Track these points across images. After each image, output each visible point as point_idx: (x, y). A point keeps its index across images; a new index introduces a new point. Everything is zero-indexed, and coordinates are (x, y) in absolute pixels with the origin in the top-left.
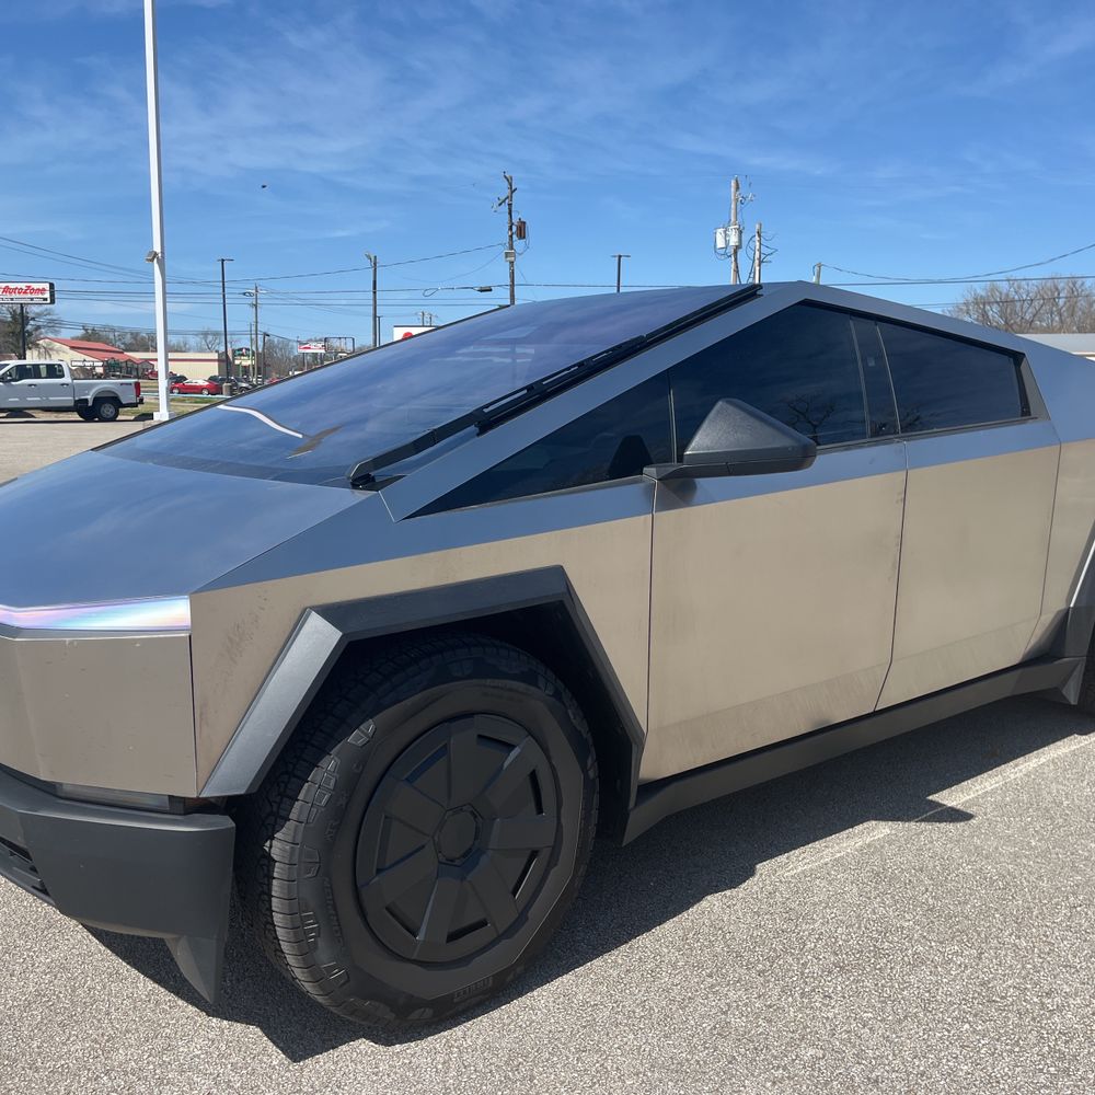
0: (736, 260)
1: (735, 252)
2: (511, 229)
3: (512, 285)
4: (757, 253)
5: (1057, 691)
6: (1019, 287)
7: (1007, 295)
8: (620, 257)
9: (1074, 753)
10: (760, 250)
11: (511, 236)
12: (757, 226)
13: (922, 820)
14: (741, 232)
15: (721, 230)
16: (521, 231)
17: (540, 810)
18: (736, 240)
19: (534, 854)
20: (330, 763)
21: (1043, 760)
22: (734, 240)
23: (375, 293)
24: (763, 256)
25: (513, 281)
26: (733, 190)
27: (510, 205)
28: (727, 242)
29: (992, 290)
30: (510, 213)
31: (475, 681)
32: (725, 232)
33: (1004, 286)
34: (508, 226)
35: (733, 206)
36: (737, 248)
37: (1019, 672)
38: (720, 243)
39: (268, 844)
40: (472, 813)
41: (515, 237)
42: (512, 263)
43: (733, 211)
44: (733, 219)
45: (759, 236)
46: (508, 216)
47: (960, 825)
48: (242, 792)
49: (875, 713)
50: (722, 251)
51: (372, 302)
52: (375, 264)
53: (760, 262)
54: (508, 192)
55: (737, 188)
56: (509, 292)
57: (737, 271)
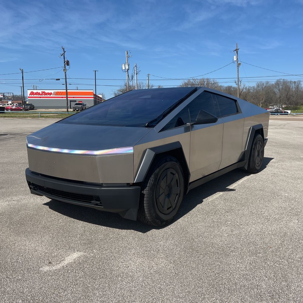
0: (128, 73)
1: (128, 71)
2: (65, 63)
3: (66, 78)
4: (136, 72)
5: (243, 167)
6: (195, 81)
7: (192, 82)
8: (95, 71)
9: (247, 179)
10: (136, 71)
11: (65, 65)
12: (135, 65)
13: (227, 191)
14: (129, 65)
15: (124, 65)
16: (68, 63)
17: (178, 187)
18: (128, 67)
19: (177, 195)
20: (153, 176)
21: (243, 180)
22: (127, 68)
23: (23, 80)
24: (137, 72)
25: (66, 77)
26: (126, 54)
27: (64, 56)
28: (125, 68)
29: (189, 81)
30: (64, 58)
31: (170, 162)
32: (125, 65)
33: (192, 81)
34: (64, 62)
35: (126, 58)
36: (128, 70)
37: (238, 163)
38: (124, 68)
39: (143, 191)
40: (169, 187)
41: (66, 65)
42: (65, 72)
43: (126, 60)
44: (127, 62)
45: (136, 67)
46: (63, 59)
47: (234, 191)
48: (142, 181)
49: (218, 171)
50: (124, 70)
51: (22, 83)
52: (23, 72)
53: (137, 74)
54: (63, 52)
55: (127, 53)
56: (65, 80)
57: (128, 76)
